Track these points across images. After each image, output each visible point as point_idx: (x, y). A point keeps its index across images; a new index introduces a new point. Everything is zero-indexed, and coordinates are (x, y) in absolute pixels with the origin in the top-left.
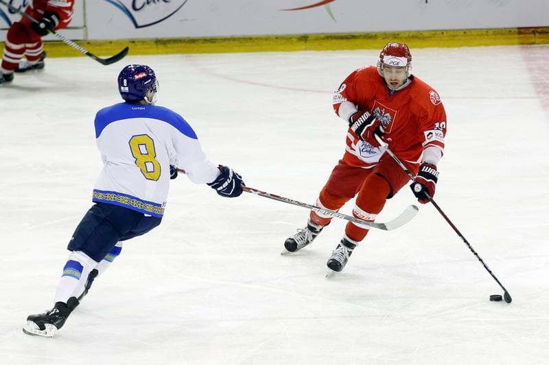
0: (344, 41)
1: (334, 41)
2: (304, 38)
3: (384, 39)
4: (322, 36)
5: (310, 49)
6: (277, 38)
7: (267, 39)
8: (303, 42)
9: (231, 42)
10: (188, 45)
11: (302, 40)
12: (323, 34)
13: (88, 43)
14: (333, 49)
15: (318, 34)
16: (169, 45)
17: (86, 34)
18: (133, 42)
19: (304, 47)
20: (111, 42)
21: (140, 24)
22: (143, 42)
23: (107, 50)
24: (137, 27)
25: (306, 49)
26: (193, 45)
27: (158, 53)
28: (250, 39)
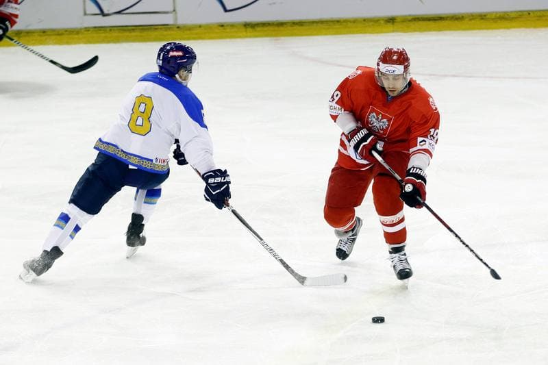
0: (432, 24)
1: (421, 23)
2: (391, 20)
3: (471, 20)
4: (410, 18)
5: (397, 31)
6: (364, 20)
7: (355, 21)
8: (390, 25)
9: (319, 25)
10: (276, 28)
11: (389, 22)
12: (410, 16)
13: (178, 27)
14: (421, 30)
15: (406, 16)
16: (258, 29)
17: (176, 19)
18: (222, 26)
19: (392, 29)
20: (200, 26)
21: (228, 8)
22: (232, 25)
23: (197, 34)
24: (226, 10)
25: (393, 31)
26: (281, 28)
27: (246, 37)
28: (338, 21)
